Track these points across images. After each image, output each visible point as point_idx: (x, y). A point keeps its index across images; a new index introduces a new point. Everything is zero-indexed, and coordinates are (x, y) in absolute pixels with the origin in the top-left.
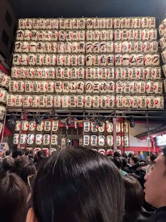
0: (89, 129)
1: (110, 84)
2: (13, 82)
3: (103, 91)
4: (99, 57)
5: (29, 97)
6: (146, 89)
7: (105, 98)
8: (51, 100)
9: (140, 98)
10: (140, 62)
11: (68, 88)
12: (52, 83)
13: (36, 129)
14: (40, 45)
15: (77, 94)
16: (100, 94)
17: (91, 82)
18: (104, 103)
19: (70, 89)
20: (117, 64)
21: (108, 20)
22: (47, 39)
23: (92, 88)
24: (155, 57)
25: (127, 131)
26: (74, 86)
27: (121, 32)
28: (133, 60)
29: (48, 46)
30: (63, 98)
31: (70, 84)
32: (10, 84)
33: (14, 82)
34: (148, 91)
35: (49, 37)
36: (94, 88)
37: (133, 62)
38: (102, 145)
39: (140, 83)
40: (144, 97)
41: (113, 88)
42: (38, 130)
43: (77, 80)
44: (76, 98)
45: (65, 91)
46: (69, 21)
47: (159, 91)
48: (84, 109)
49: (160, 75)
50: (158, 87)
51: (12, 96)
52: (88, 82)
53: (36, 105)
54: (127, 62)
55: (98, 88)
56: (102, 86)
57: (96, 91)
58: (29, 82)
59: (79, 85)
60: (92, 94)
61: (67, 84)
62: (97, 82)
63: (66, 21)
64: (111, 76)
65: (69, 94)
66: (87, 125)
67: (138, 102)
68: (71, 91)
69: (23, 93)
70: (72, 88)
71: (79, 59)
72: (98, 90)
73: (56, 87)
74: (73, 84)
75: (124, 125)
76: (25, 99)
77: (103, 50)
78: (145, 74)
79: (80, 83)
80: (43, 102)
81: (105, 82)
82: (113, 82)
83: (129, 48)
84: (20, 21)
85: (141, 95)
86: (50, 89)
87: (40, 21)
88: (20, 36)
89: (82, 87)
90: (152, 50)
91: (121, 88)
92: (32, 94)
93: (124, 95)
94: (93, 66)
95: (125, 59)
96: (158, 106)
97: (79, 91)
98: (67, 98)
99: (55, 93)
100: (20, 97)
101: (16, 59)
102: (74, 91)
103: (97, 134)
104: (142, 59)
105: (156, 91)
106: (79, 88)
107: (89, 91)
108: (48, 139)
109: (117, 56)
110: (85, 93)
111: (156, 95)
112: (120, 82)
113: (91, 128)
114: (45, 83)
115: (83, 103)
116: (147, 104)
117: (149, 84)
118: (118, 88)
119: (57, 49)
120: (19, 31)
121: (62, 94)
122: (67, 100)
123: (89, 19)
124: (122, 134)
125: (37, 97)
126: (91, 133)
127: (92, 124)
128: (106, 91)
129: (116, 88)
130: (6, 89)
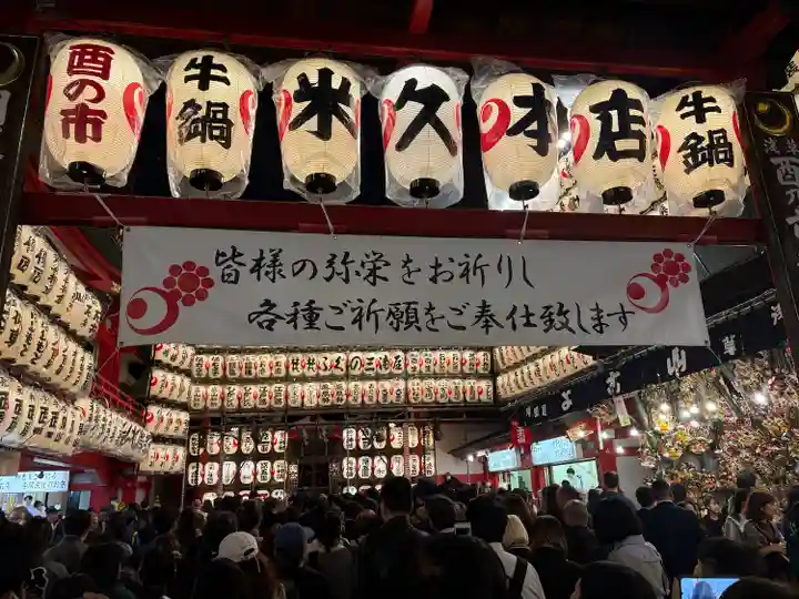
0: (354, 443)
1: (397, 358)
2: (201, 360)
3: (382, 372)
5: (238, 389)
6: (462, 364)
7: (387, 385)
8: (283, 393)
9: (450, 383)
11: (315, 366)
12: (282, 358)
13: (239, 450)
15: (332, 378)
16: (378, 378)
17: (359, 354)
18: (385, 396)
19: (319, 368)
23: (362, 365)
26: (328, 363)
30: (307, 387)
31: (319, 358)
32: (195, 363)
33: (204, 357)
34: (466, 369)
36: (366, 366)
38: (382, 476)
39: (450, 355)
40: (457, 381)
41: (403, 365)
42: (245, 452)
43: (332, 350)
44: (331, 386)
45: (309, 373)
47: (485, 369)
48: (347, 406)
50: (482, 363)
51: (202, 389)
52: (354, 354)
53: (253, 403)
55: (374, 366)
56: (382, 362)
57: (370, 372)
58: (234, 356)
59: (338, 361)
60: (363, 378)
61: (314, 360)
62: (372, 355)
65: (317, 379)
66: (350, 436)
67: (447, 390)
68: (322, 373)
69: (224, 381)
70: (323, 367)
72: (373, 369)
73: (291, 366)
74: (326, 358)
75: (425, 433)
76: (230, 394)
79: (339, 358)
80: (267, 398)
81: (387, 353)
82: (401, 353)
85: (453, 376)
86: (278, 371)
89: (342, 364)
91: (417, 365)
92: (241, 381)
93: (422, 377)
96: (484, 398)
97: (338, 372)
99: (288, 379)
100: (219, 389)
102: (328, 373)
103: (372, 453)
105: (480, 370)
106: (336, 367)
107: (357, 372)
108: (268, 471)
110: (347, 377)
111: (480, 377)
112: (415, 353)
113: (357, 441)
114: (268, 358)
115: (345, 397)
116: (464, 393)
117: (467, 355)
118: (411, 365)
121: (303, 379)
122: (314, 393)
124: (420, 451)
125: (255, 389)
126: (357, 453)
127: (360, 433)
128: (388, 371)
129: (406, 365)
130: (188, 373)
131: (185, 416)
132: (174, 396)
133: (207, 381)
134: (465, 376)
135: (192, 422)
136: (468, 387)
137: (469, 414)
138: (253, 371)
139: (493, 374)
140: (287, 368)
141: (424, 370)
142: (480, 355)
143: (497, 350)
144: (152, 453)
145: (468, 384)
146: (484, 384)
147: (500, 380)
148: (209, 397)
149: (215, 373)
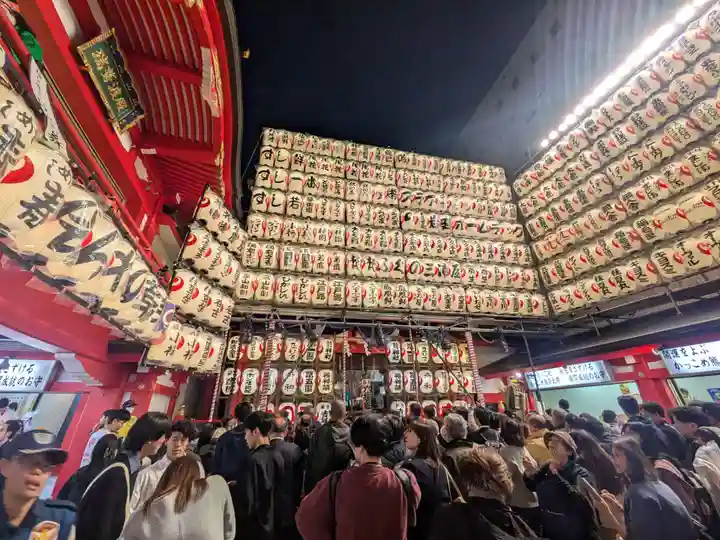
1: (454, 267)
2: (254, 246)
3: (441, 278)
4: (427, 217)
5: (292, 281)
6: (514, 279)
7: (449, 291)
8: (342, 289)
10: (496, 234)
11: (374, 266)
12: (341, 255)
13: (283, 356)
14: (312, 180)
17: (417, 260)
18: (448, 301)
19: (378, 269)
21: (433, 159)
22: (324, 172)
23: (422, 271)
24: (517, 229)
26: (388, 265)
28: (485, 228)
30: (367, 286)
31: (380, 261)
32: (247, 247)
33: (257, 244)
35: (330, 168)
36: (425, 271)
37: (485, 232)
38: (429, 391)
39: (503, 270)
40: (514, 293)
41: (460, 274)
42: (289, 359)
43: (391, 253)
44: (394, 287)
45: (366, 272)
46: (366, 150)
47: (535, 285)
48: (409, 310)
49: (530, 258)
51: (252, 276)
52: (412, 260)
53: (309, 298)
54: (474, 231)
55: (433, 272)
56: (441, 269)
57: (429, 278)
58: (291, 248)
59: (398, 264)
60: (423, 283)
61: (374, 260)
62: (430, 261)
63: (361, 148)
64: (452, 252)
65: (377, 279)
67: (506, 301)
68: (381, 274)
69: (277, 271)
70: (383, 268)
71: (391, 217)
72: (432, 275)
73: (350, 263)
74: (386, 260)
76: (284, 284)
77: (431, 205)
78: (508, 254)
79: (399, 261)
80: (325, 292)
81: (445, 262)
82: (457, 263)
83: (474, 208)
84: (267, 132)
86: (337, 267)
87: (310, 139)
88: (268, 158)
89: (402, 268)
90: (508, 216)
91: (473, 275)
92: (297, 273)
93: (481, 287)
94: (417, 231)
95: (470, 225)
96: (539, 312)
97: (397, 274)
98: (378, 286)
99: (346, 276)
100: (271, 278)
101: (260, 199)
102: (387, 275)
104: (498, 229)
106: (396, 269)
107: (417, 276)
110: (407, 280)
111: (532, 292)
112: (470, 265)
114: (326, 253)
115: (407, 301)
117: (518, 270)
118: (468, 274)
120: (267, 148)
121: (363, 278)
122: (376, 292)
123: (400, 153)
125: (311, 283)
128: (446, 279)
129: (464, 274)
130: (237, 256)
131: (228, 302)
133: (257, 269)
135: (235, 313)
136: (524, 300)
138: (310, 265)
139: (543, 290)
140: (346, 266)
142: (529, 272)
148: (260, 286)
149: (268, 262)
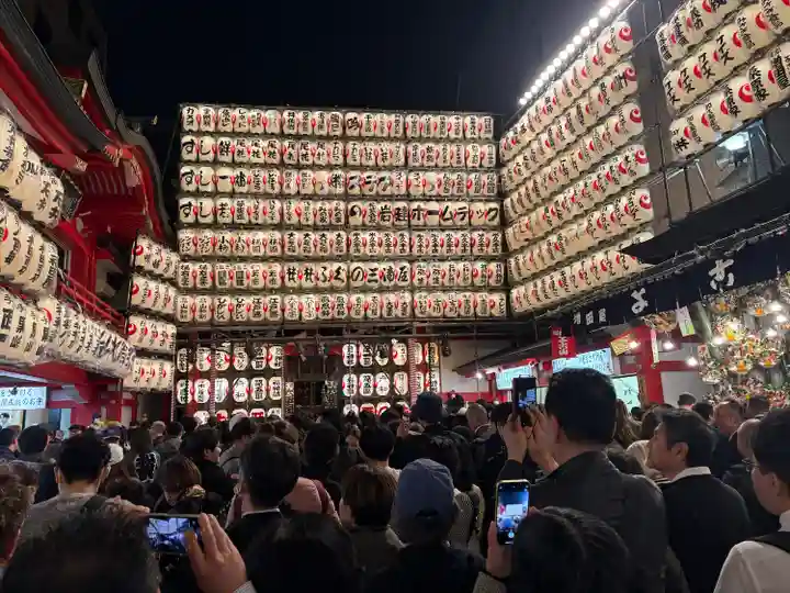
0: (355, 360)
1: (402, 269)
2: (187, 267)
3: (386, 284)
4: (379, 206)
5: (228, 300)
6: (474, 276)
7: (392, 298)
8: (278, 305)
9: (460, 297)
10: (463, 219)
11: (313, 277)
12: (277, 268)
13: (231, 366)
14: (242, 175)
15: (332, 290)
16: (381, 290)
17: (360, 264)
18: (390, 309)
19: (317, 279)
20: (414, 222)
21: (393, 118)
22: (255, 160)
23: (364, 277)
24: (491, 210)
25: (436, 361)
26: (327, 273)
27: (422, 147)
28: (447, 215)
29: (261, 179)
30: (304, 299)
31: (317, 269)
32: (180, 271)
33: (190, 265)
34: (478, 282)
35: (261, 155)
36: (368, 277)
37: (448, 219)
38: (385, 393)
39: (460, 266)
40: (468, 294)
41: (408, 277)
42: (237, 368)
43: (331, 259)
44: (332, 298)
45: (307, 284)
46: (305, 118)
47: (497, 281)
48: (349, 320)
49: (500, 248)
50: (495, 274)
51: (189, 300)
52: (355, 265)
53: (246, 316)
54: (435, 220)
55: (377, 277)
56: (386, 273)
57: (373, 284)
58: (224, 265)
59: (338, 272)
60: (364, 290)
61: (311, 270)
62: (375, 265)
63: (300, 115)
64: (403, 250)
65: (316, 290)
66: (351, 352)
67: (456, 304)
68: (321, 284)
69: (213, 291)
70: (322, 278)
71: (334, 213)
72: (376, 281)
73: (287, 276)
74: (325, 268)
75: (430, 349)
76: (221, 305)
77: (384, 190)
78: (472, 246)
79: (340, 268)
80: (262, 310)
81: (392, 264)
82: (406, 264)
83: (439, 186)
85: (465, 289)
86: (273, 281)
87: (235, 113)
88: (191, 152)
89: (343, 275)
90: (485, 191)
91: (424, 276)
92: (233, 292)
93: (430, 290)
94: (364, 227)
95: (430, 213)
96: (496, 312)
97: (338, 284)
98: (314, 298)
99: (283, 290)
100: (208, 300)
101: (187, 211)
102: (327, 284)
103: (374, 369)
104: (465, 213)
105: (492, 282)
106: (336, 278)
107: (359, 283)
108: (263, 389)
109: (415, 205)
110: (348, 289)
111: (492, 290)
112: (422, 264)
113: (358, 357)
114: (261, 267)
115: (346, 311)
116: (475, 307)
117: (479, 265)
118: (417, 277)
119: (281, 184)
120: (187, 139)
121: (300, 291)
122: (313, 306)
123: (351, 115)
124: (426, 368)
125: (248, 300)
126: (358, 370)
127: (362, 348)
128: (392, 283)
129: (412, 277)
130: (172, 282)
131: (171, 329)
132: (158, 307)
133: (194, 291)
134: (476, 289)
135: (179, 336)
136: (479, 300)
137: (480, 329)
138: (245, 282)
139: (507, 286)
140: (283, 278)
141: (431, 281)
142: (493, 266)
143: (512, 260)
144: (136, 368)
145: (479, 297)
146: (497, 298)
147: (514, 293)
148: (198, 309)
149: (203, 283)
